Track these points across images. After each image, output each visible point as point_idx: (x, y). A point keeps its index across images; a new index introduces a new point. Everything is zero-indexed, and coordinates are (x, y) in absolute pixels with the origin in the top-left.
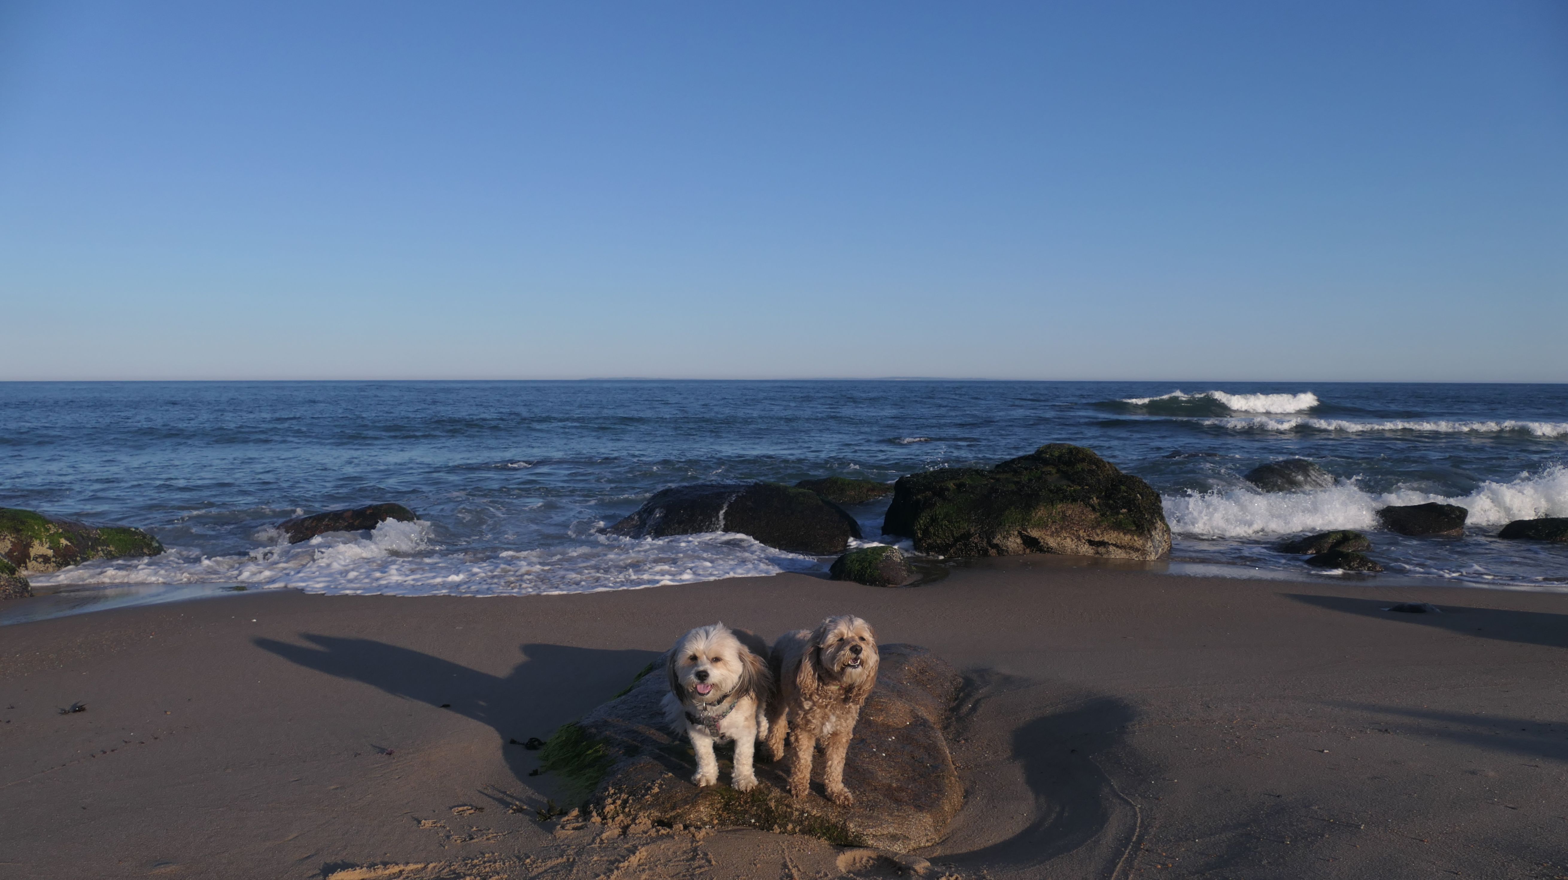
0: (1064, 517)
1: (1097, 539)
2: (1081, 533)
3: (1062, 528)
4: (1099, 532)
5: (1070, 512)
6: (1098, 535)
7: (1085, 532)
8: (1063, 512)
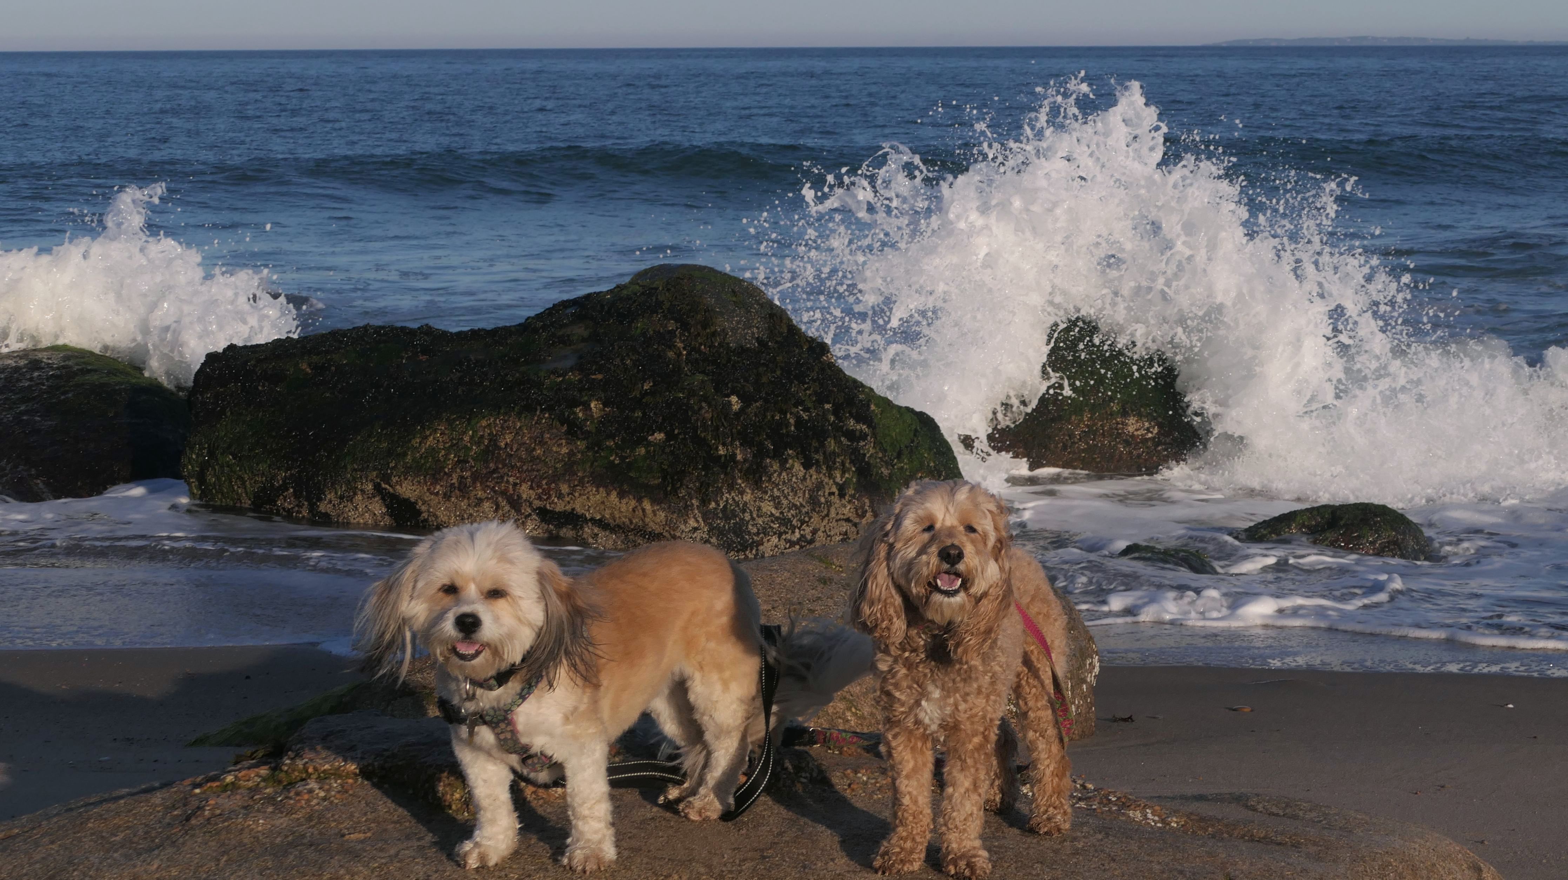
0: (490, 451)
1: (560, 506)
2: (525, 491)
3: (475, 477)
4: (565, 488)
5: (508, 438)
6: (560, 496)
7: (531, 488)
8: (493, 440)
